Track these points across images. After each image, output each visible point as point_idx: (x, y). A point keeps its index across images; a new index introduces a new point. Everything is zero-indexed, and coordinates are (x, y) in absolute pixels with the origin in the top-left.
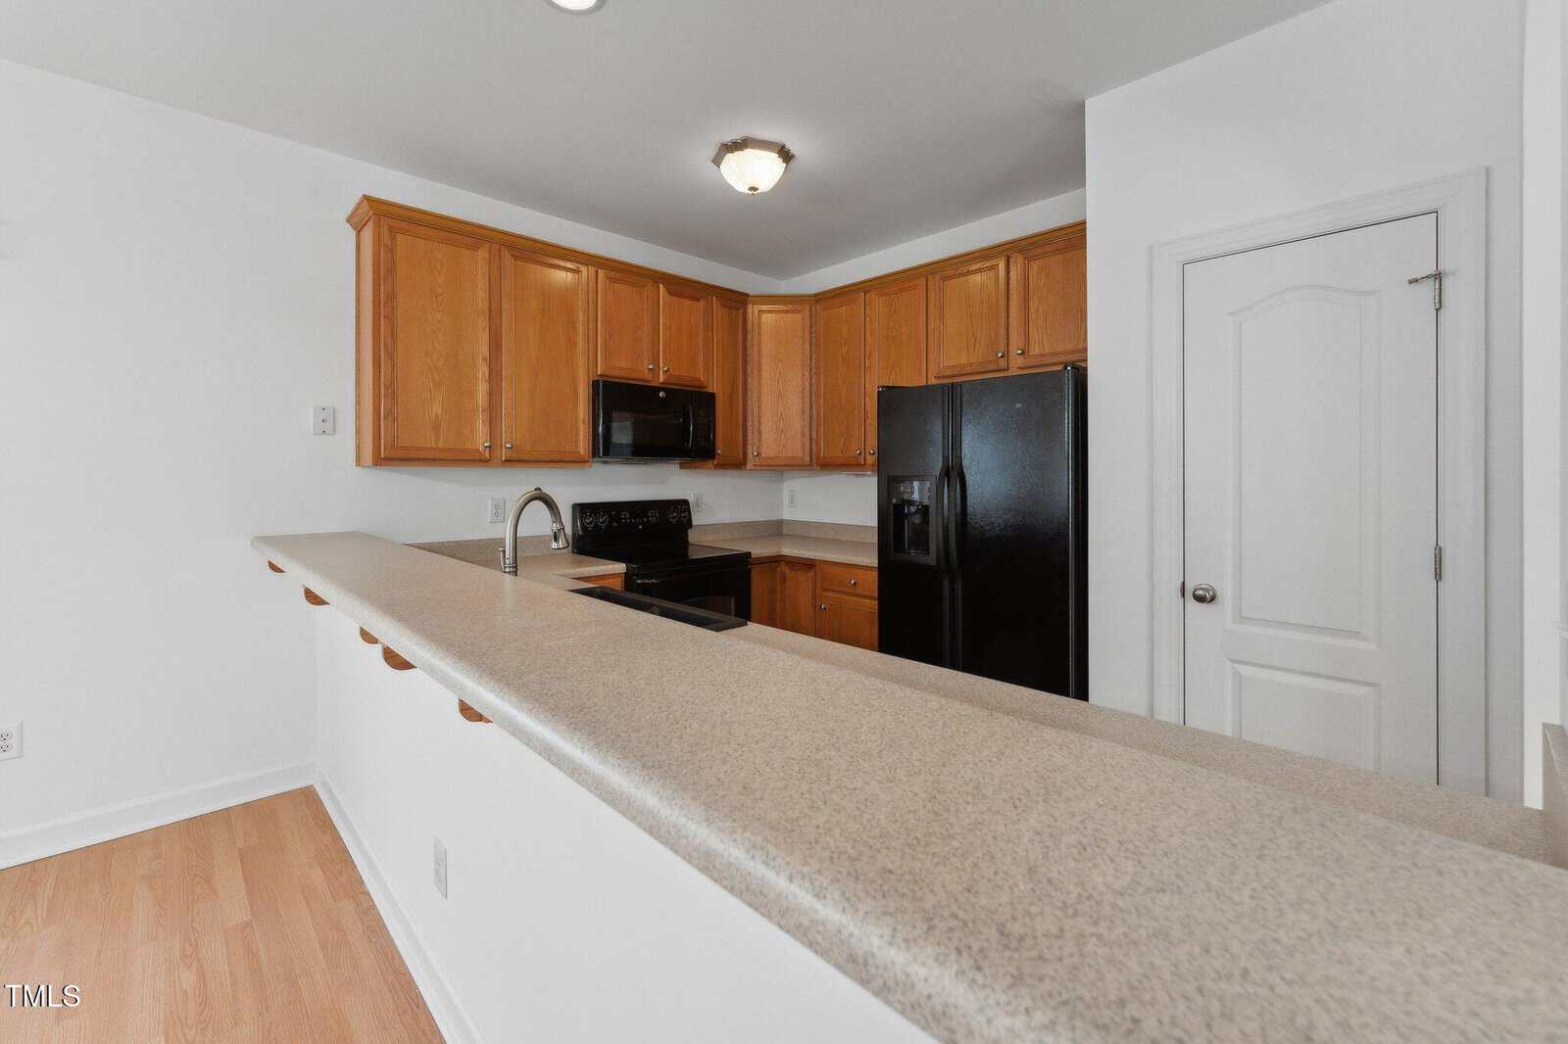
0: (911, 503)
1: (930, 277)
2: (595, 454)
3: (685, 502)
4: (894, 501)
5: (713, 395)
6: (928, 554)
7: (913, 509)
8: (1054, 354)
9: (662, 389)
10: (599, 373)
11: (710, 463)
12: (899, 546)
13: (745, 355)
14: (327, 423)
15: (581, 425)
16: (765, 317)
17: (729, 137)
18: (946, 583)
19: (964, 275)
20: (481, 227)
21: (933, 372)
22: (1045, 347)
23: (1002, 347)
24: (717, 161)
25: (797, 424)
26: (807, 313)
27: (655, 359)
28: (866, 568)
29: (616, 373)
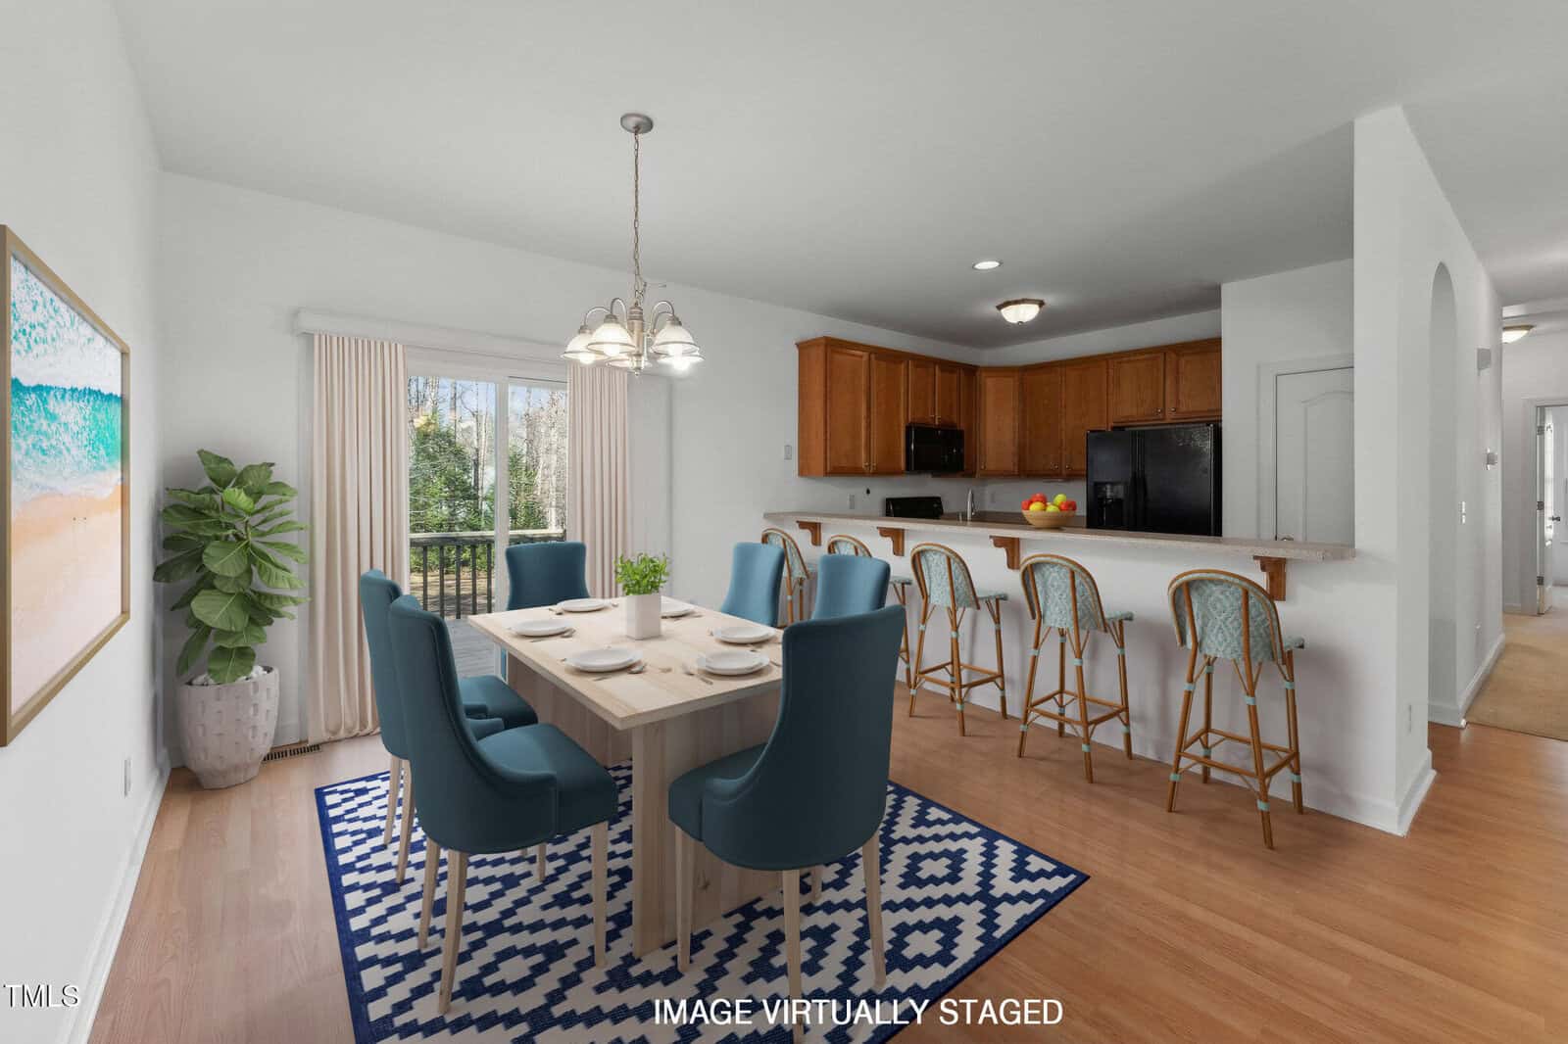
0: (1109, 498)
1: (1110, 361)
2: (908, 468)
3: (939, 498)
4: (1099, 496)
5: (962, 432)
7: (1109, 501)
9: (937, 429)
10: (910, 420)
11: (960, 474)
14: (788, 454)
15: (902, 453)
16: (988, 381)
17: (1009, 298)
19: (1133, 362)
21: (1114, 419)
22: (1191, 406)
23: (1161, 407)
24: (1001, 308)
25: (1009, 447)
26: (1018, 379)
27: (934, 411)
29: (917, 420)
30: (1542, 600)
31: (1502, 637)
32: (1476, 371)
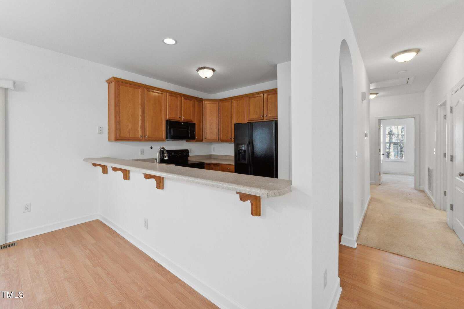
0: (242, 150)
1: (247, 97)
2: (166, 138)
3: (188, 150)
4: (238, 149)
5: (195, 124)
6: (245, 161)
7: (242, 151)
8: (273, 117)
9: (183, 122)
10: (167, 118)
11: (194, 140)
12: (239, 160)
13: (202, 114)
14: (101, 131)
15: (163, 131)
16: (208, 104)
17: (201, 66)
18: (249, 168)
19: (254, 97)
20: (140, 84)
21: (247, 119)
22: (271, 115)
23: (262, 114)
24: (198, 70)
25: (215, 130)
26: (218, 104)
27: (181, 115)
28: (232, 165)
29: (171, 119)
30: (380, 179)
31: (370, 196)
32: (361, 101)
